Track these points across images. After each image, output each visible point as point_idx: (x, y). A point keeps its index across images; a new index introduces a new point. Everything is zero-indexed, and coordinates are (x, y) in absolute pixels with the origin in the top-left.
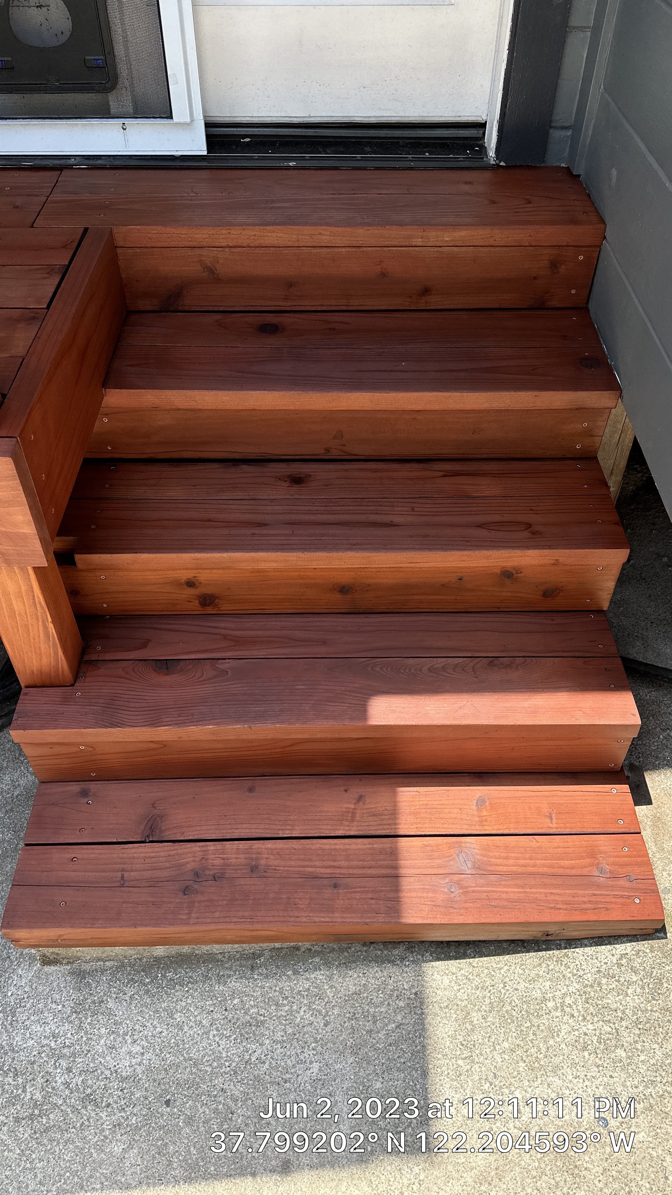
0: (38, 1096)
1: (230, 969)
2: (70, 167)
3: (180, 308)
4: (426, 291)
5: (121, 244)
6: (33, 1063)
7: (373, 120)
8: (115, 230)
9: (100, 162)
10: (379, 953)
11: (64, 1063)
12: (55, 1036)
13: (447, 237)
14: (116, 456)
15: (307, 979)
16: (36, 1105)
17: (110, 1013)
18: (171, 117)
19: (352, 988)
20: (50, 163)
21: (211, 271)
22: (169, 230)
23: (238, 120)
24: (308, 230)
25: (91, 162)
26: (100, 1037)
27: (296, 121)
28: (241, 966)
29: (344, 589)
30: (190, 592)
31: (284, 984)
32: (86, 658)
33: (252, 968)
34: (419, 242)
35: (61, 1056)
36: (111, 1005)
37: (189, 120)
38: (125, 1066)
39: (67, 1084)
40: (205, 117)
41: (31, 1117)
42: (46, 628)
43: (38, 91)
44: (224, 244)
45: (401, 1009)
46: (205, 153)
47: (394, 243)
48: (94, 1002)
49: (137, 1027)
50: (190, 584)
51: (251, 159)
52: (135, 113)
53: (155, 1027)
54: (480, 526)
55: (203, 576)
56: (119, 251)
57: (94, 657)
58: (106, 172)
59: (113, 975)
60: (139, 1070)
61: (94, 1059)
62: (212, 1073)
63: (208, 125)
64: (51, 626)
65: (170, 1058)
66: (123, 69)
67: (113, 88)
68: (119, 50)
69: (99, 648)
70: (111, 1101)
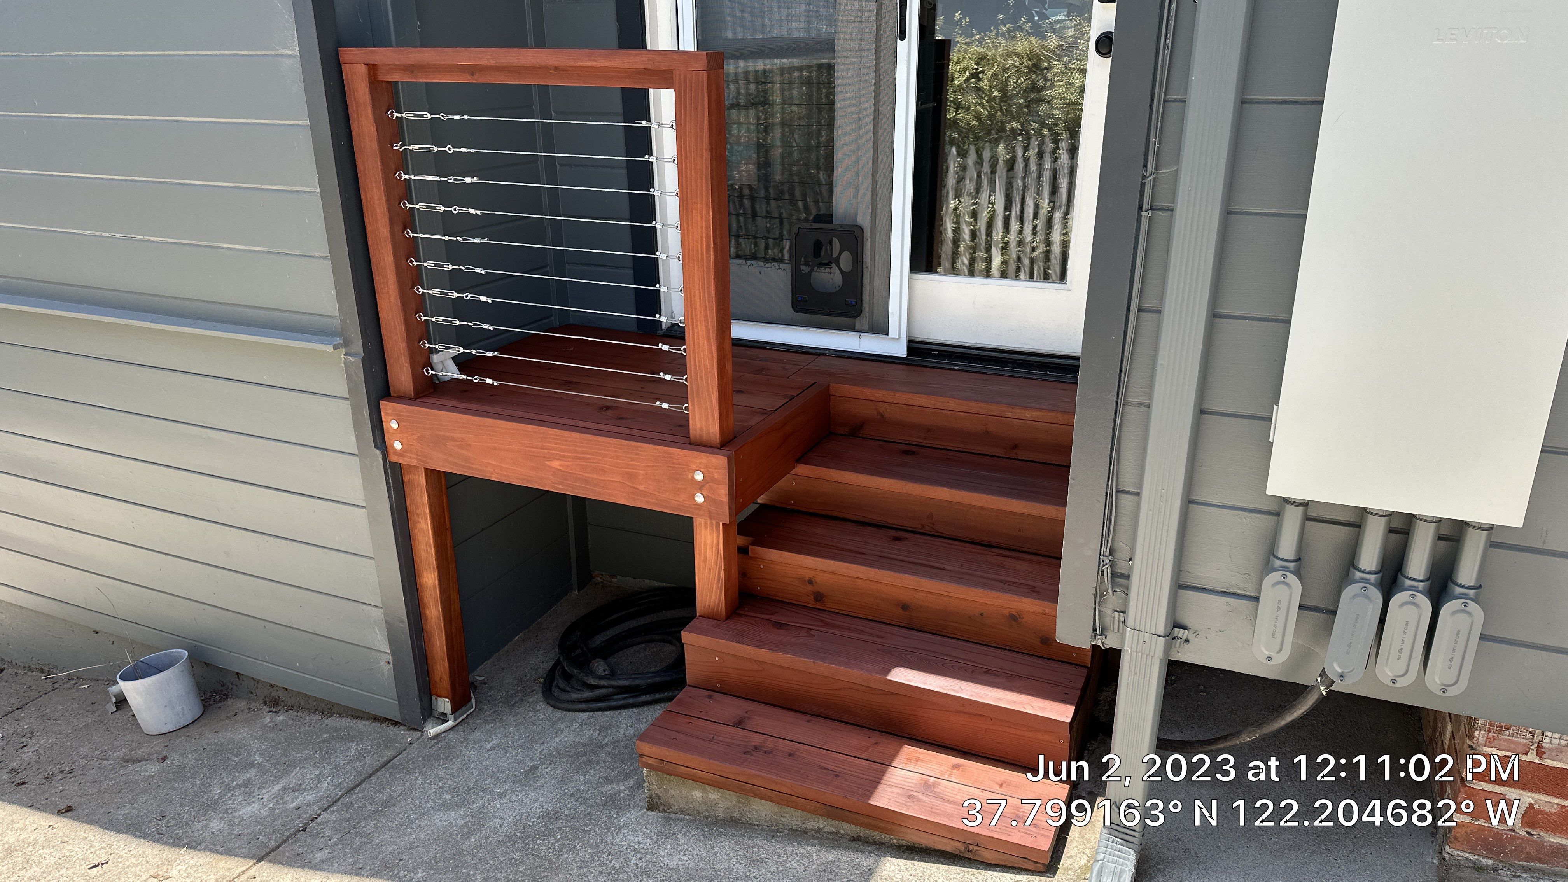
0: (617, 866)
1: (760, 834)
2: (825, 355)
3: (861, 435)
4: (1015, 447)
5: (833, 393)
6: (621, 852)
7: (1017, 349)
8: (831, 385)
9: (843, 354)
10: (857, 846)
11: (639, 856)
12: (639, 843)
13: (1028, 414)
14: (796, 508)
15: (805, 849)
16: (614, 869)
17: (677, 839)
18: (888, 335)
19: (830, 859)
20: (814, 351)
21: (882, 416)
22: (861, 389)
23: (931, 341)
24: (941, 399)
25: (838, 353)
26: (666, 849)
27: (967, 345)
28: (767, 834)
29: (905, 607)
30: (809, 588)
31: (790, 849)
32: (738, 612)
33: (773, 837)
34: (1009, 415)
35: (639, 852)
36: (679, 836)
37: (897, 337)
38: (674, 863)
39: (636, 865)
40: (908, 336)
41: (609, 874)
42: (719, 573)
43: (816, 313)
44: (891, 401)
45: (856, 874)
46: (905, 356)
47: (995, 414)
48: (670, 833)
49: (690, 849)
50: (810, 582)
51: (934, 362)
52: (869, 330)
53: (700, 851)
54: (1001, 581)
55: (820, 578)
56: (832, 397)
57: (742, 612)
58: (845, 360)
59: (687, 823)
60: (681, 867)
61: (656, 858)
62: (724, 876)
63: (910, 342)
64: (722, 572)
65: (702, 865)
66: (866, 307)
67: (857, 316)
68: (866, 298)
69: (746, 609)
70: (658, 876)
